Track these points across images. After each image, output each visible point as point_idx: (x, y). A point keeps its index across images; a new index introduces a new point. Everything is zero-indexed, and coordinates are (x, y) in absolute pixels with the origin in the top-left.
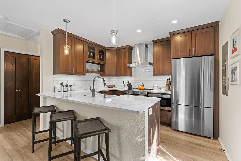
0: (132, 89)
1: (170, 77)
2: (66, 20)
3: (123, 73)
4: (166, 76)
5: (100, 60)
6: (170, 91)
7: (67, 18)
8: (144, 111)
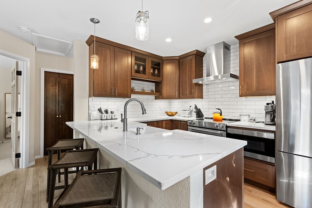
0: (203, 119)
1: (273, 98)
2: (94, 19)
3: (188, 94)
4: (267, 97)
5: (155, 76)
6: (274, 125)
7: (96, 17)
8: (189, 176)
